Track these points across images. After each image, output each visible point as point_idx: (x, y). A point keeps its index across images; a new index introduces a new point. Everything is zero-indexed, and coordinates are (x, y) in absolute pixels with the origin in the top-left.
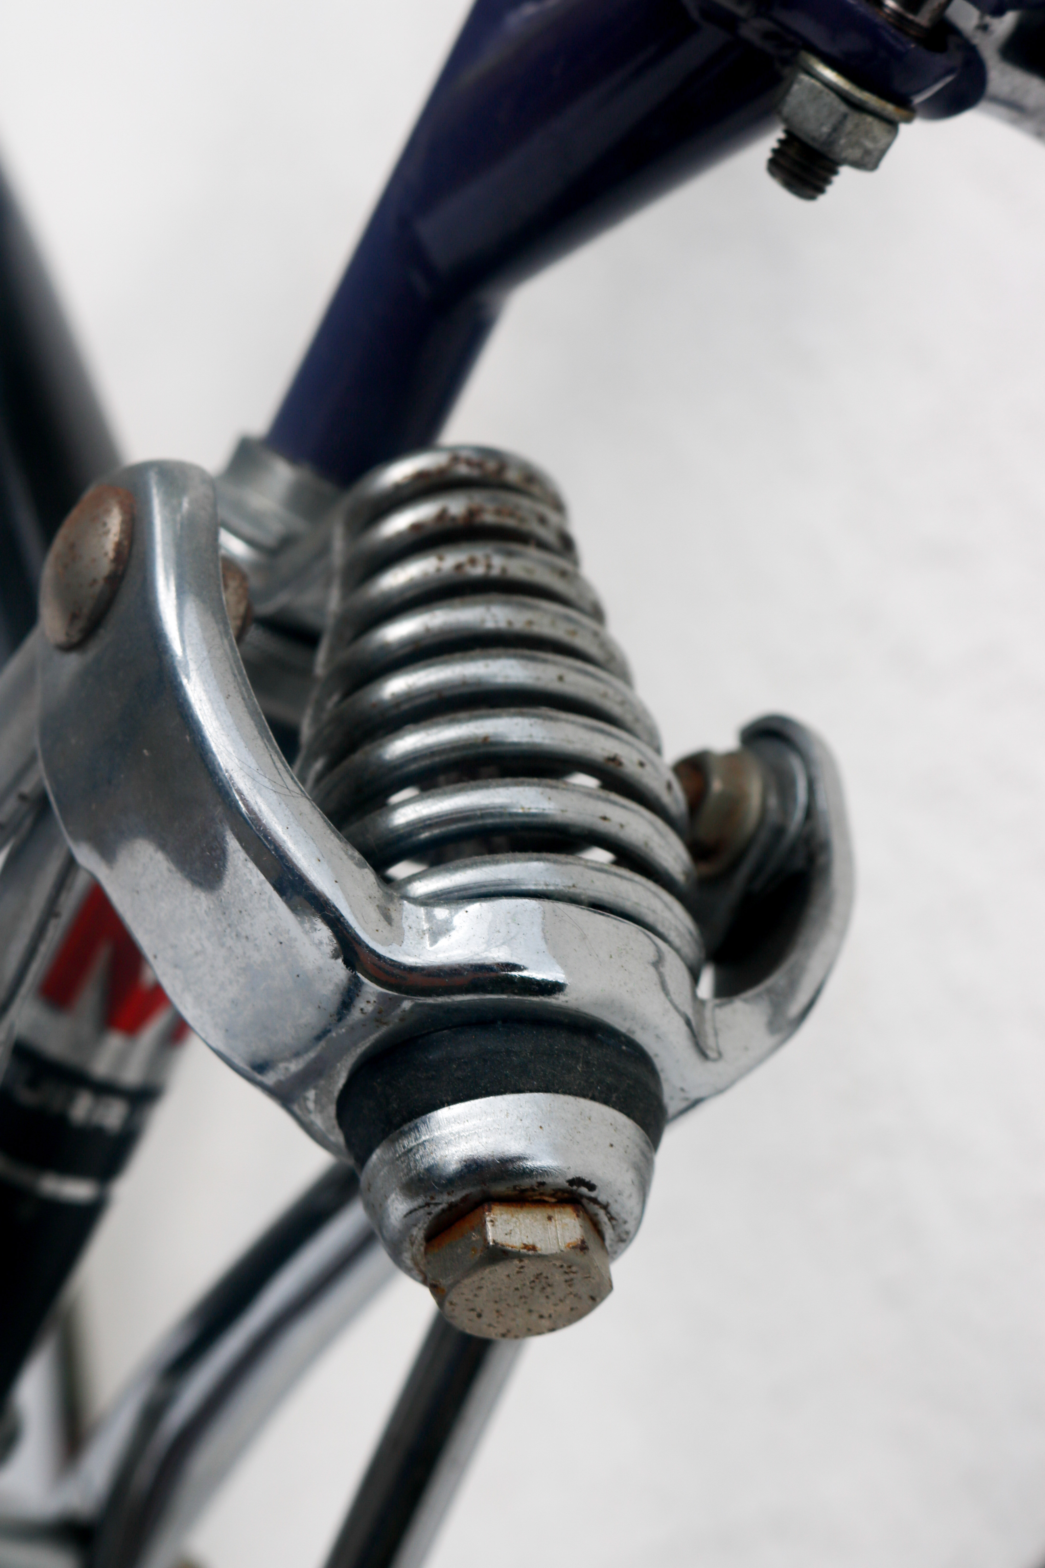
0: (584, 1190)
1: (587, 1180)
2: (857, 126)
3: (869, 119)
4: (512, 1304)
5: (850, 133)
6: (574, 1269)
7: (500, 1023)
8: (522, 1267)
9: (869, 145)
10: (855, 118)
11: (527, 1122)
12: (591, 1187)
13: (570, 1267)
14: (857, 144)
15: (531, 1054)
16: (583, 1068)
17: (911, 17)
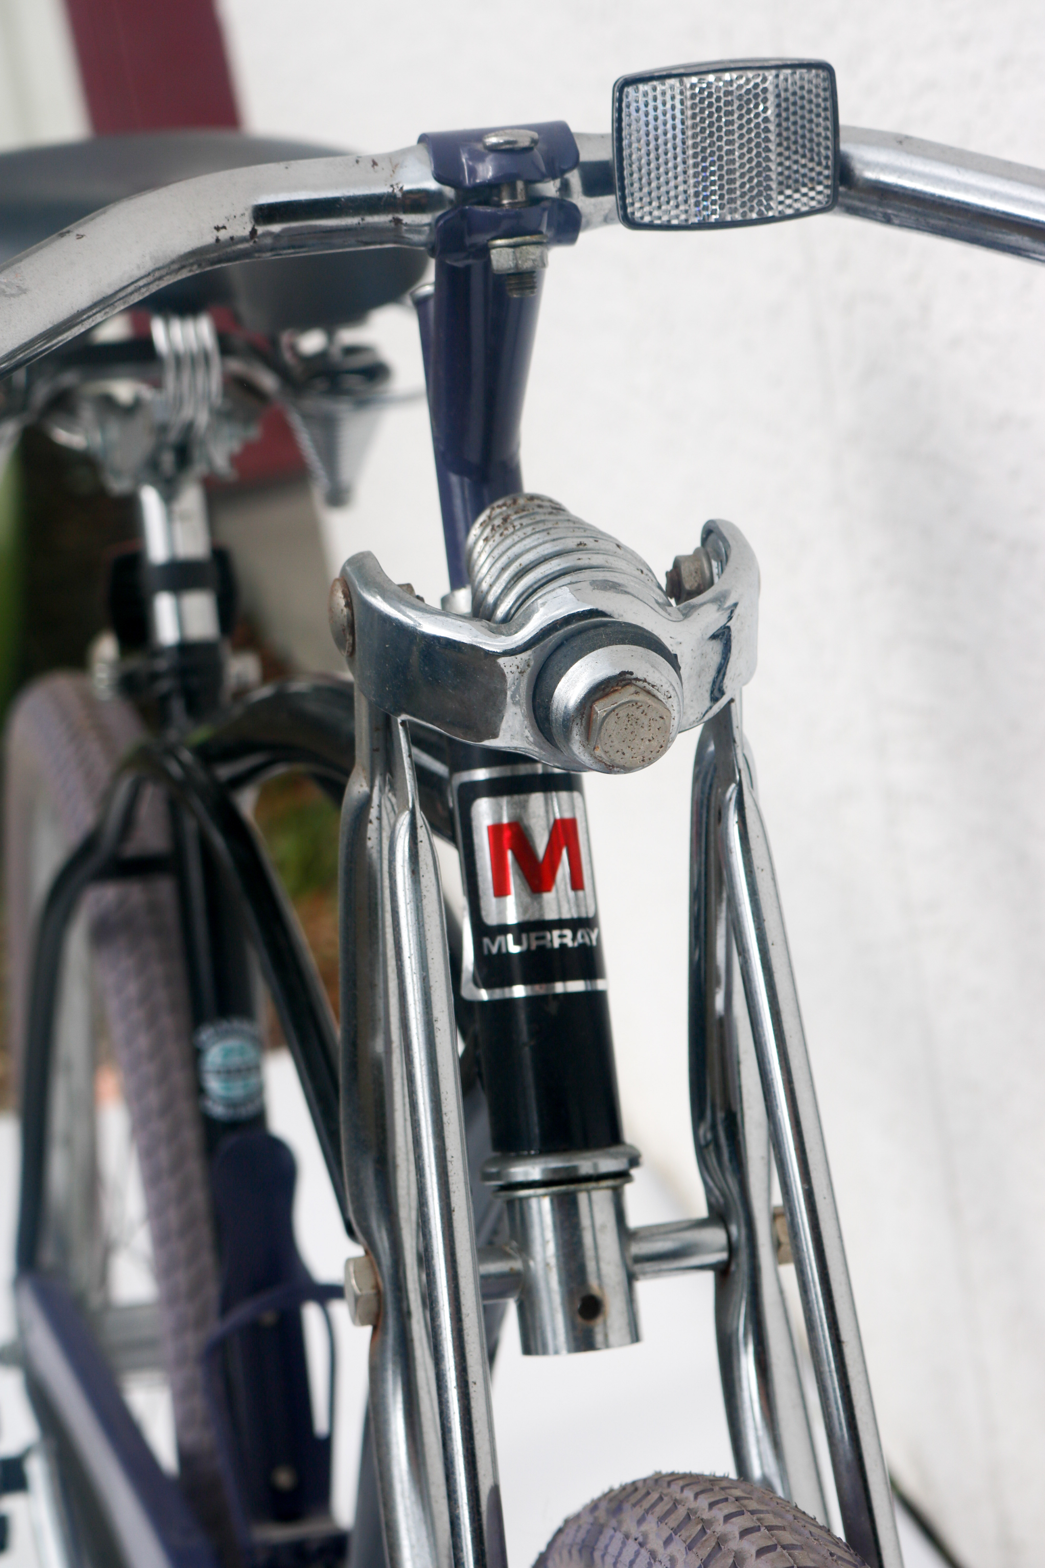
0: (628, 676)
1: (626, 671)
2: (521, 253)
3: (524, 247)
4: (631, 739)
5: (520, 257)
6: (639, 704)
7: (565, 642)
8: (617, 714)
9: (533, 257)
10: (518, 250)
11: (590, 664)
12: (631, 673)
13: (636, 704)
14: (527, 260)
15: (581, 643)
16: (605, 636)
17: (516, 201)
